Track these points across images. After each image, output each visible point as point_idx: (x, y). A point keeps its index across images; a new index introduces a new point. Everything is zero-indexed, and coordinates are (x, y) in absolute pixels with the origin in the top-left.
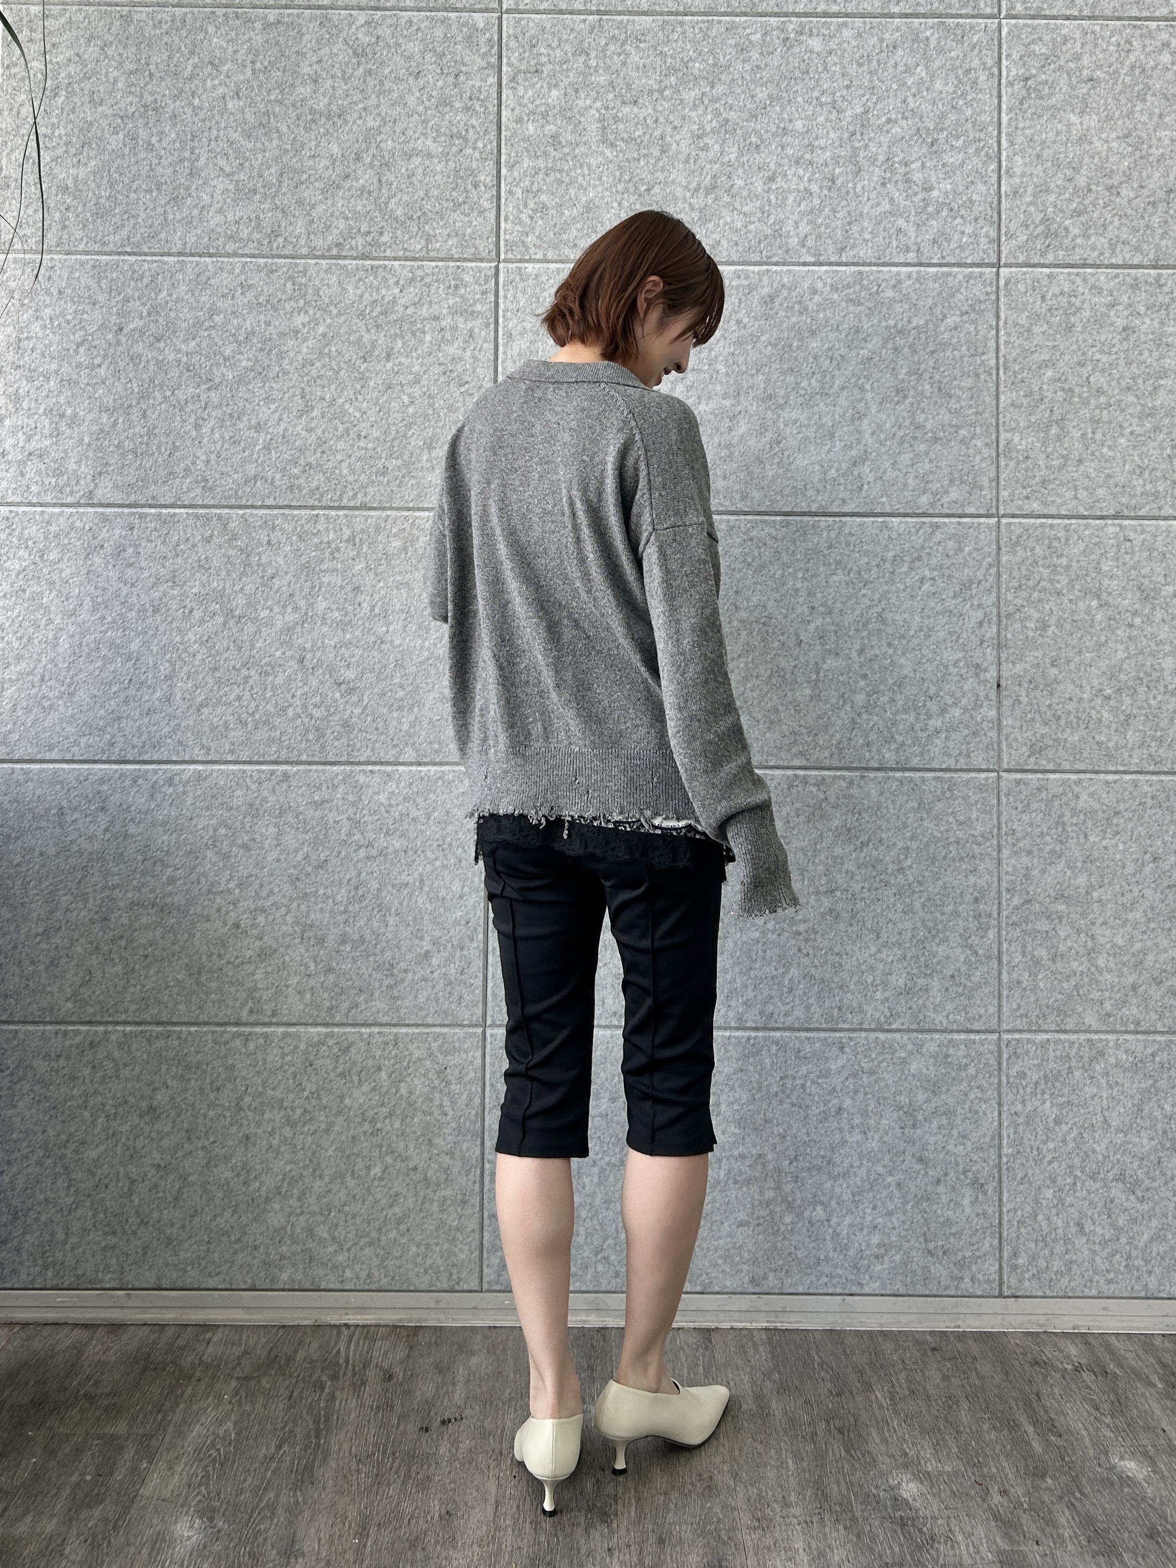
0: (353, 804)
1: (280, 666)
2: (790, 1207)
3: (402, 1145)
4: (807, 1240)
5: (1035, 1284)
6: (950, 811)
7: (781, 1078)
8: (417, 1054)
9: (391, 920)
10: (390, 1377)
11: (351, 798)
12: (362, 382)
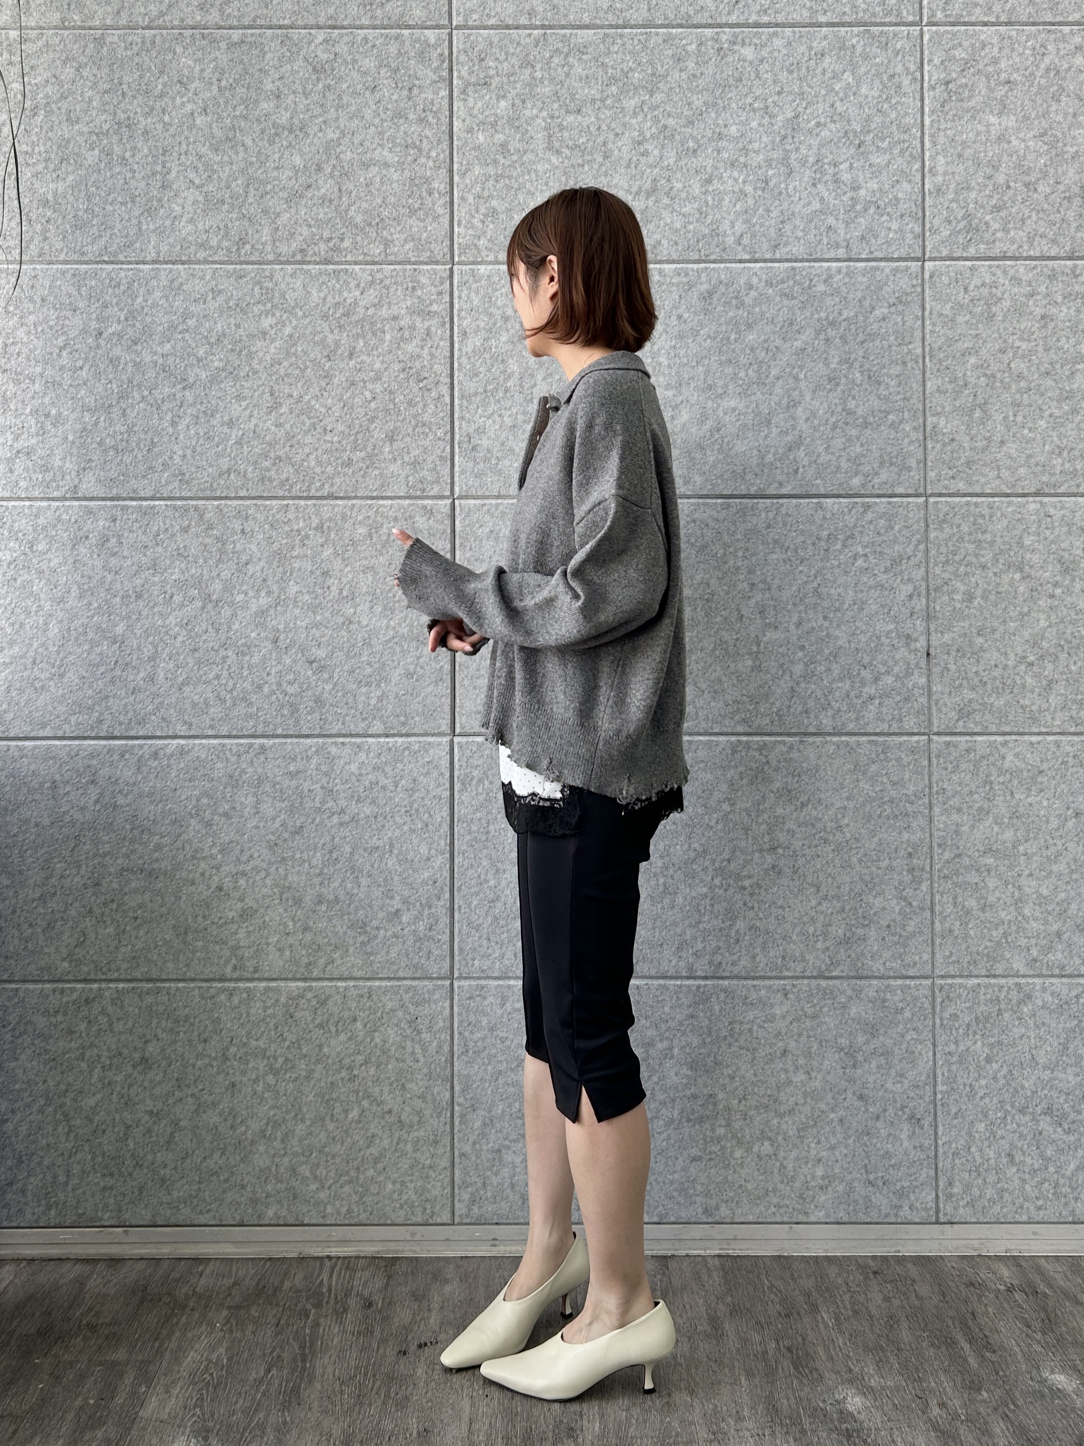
0: (326, 774)
1: (256, 646)
2: (740, 1142)
3: (377, 1089)
4: (756, 1173)
5: (969, 1211)
6: (884, 772)
7: (730, 1023)
8: (390, 1005)
9: (364, 882)
10: (370, 1305)
11: (324, 768)
12: (327, 380)
